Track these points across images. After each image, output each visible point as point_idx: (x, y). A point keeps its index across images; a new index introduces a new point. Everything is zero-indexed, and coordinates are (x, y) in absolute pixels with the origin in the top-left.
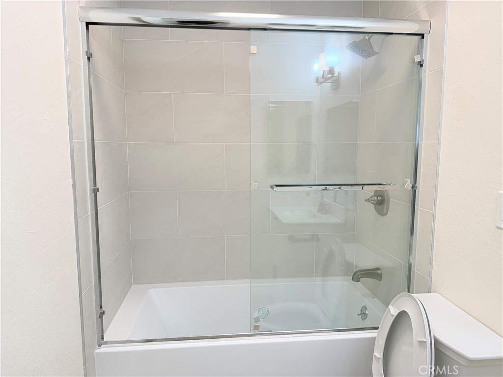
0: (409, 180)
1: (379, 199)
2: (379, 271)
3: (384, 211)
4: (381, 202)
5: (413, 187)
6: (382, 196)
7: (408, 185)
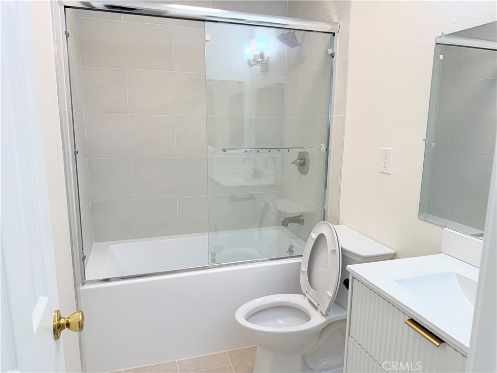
0: (324, 145)
1: (302, 161)
2: (302, 217)
3: (306, 171)
4: (303, 163)
5: (326, 150)
6: (304, 159)
7: (323, 148)
